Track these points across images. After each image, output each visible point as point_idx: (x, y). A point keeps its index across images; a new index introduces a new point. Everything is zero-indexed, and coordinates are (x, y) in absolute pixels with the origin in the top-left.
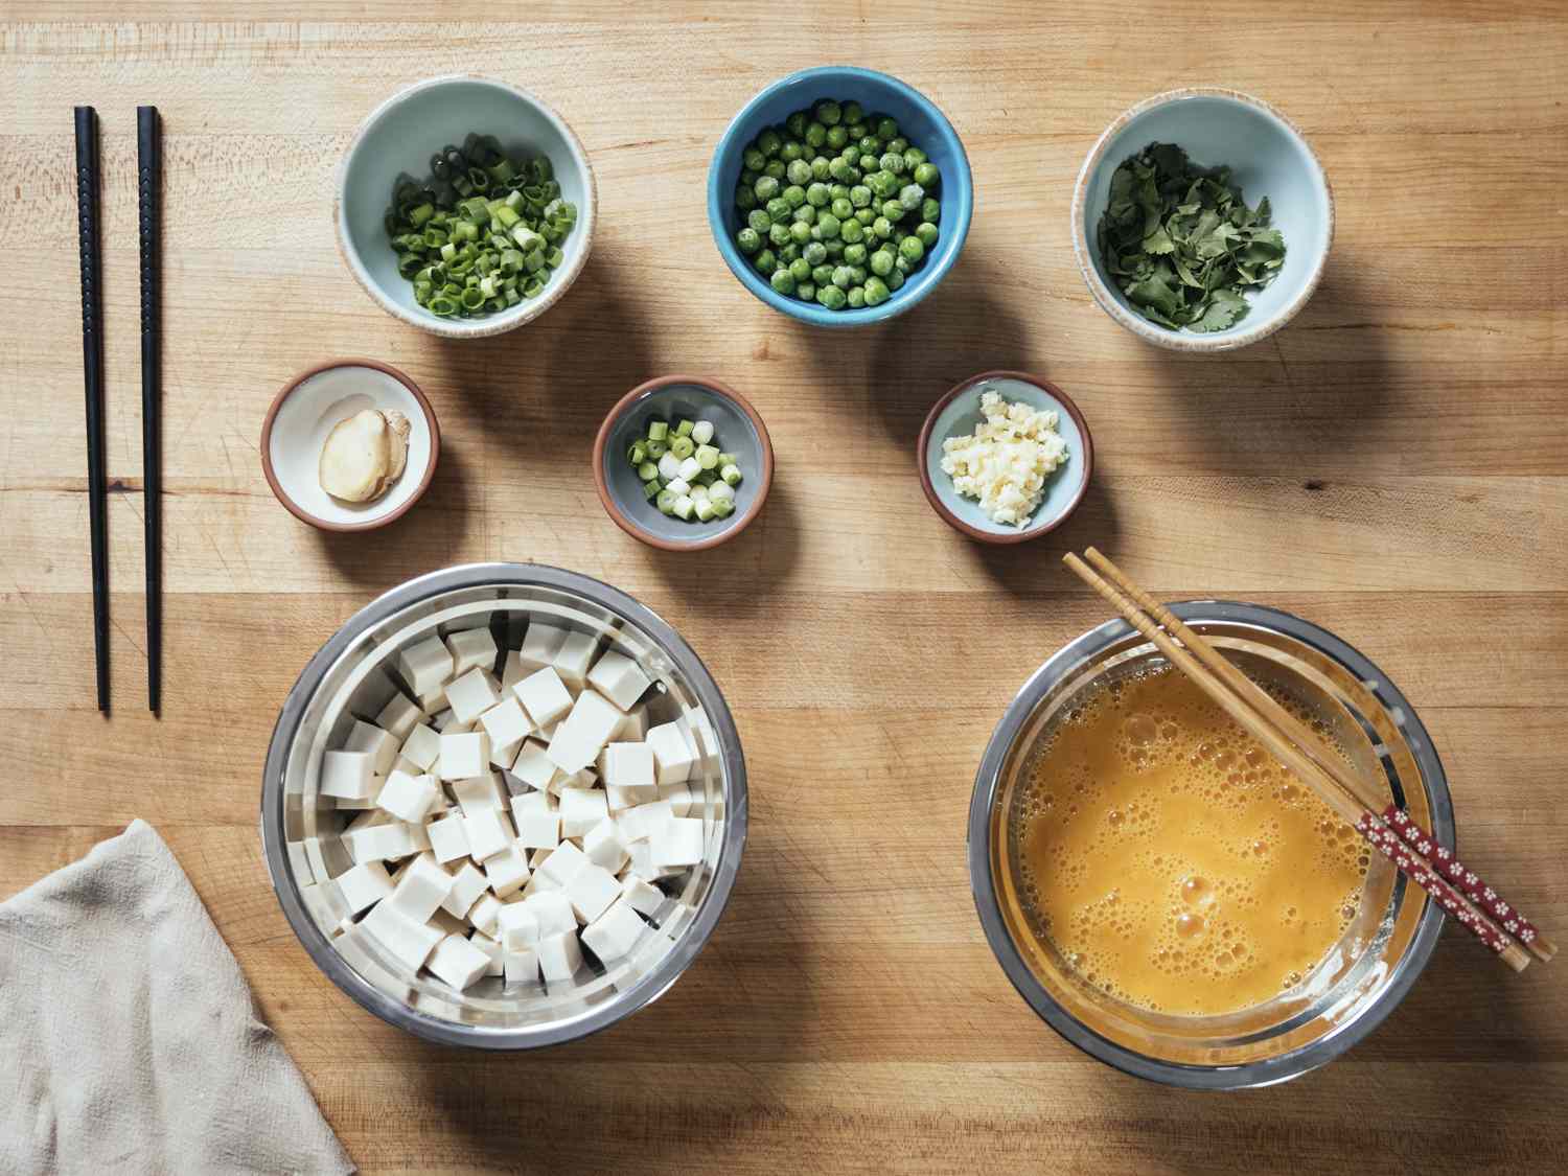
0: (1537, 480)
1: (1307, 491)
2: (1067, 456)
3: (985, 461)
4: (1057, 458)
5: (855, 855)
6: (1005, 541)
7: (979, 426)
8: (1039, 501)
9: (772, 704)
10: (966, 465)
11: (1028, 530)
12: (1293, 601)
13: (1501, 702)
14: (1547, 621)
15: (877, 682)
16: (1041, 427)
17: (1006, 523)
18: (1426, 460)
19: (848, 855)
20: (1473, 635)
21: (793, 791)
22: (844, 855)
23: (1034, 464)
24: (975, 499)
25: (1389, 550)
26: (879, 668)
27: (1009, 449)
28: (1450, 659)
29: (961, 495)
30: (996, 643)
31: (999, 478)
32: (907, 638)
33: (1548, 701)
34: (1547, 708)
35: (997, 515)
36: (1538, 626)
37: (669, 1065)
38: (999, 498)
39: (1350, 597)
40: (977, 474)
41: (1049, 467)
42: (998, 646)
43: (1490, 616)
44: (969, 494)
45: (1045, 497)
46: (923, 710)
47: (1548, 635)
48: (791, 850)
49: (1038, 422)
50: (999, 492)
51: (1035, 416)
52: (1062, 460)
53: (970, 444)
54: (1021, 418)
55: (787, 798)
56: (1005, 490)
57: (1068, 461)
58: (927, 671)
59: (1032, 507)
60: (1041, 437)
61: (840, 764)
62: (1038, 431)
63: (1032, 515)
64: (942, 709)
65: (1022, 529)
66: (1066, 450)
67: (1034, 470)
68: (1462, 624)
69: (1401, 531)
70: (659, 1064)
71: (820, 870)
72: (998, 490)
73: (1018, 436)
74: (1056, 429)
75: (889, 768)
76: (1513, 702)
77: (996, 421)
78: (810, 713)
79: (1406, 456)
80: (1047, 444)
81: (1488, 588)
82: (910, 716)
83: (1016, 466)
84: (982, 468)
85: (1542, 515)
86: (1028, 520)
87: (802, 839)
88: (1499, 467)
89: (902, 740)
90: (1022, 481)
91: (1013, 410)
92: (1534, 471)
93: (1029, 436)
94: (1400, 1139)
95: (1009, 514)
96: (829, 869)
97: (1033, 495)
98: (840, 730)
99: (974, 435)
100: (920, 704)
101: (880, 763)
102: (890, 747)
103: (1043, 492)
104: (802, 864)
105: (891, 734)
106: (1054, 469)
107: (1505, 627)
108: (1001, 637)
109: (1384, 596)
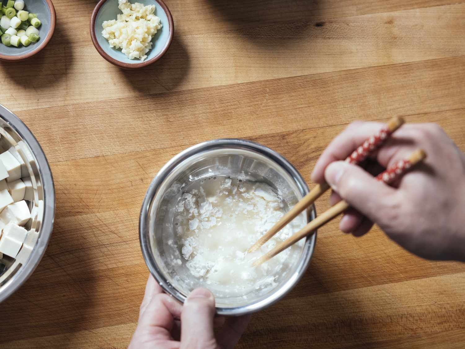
0: (418, 10)
1: (316, 28)
2: (161, 25)
3: (123, 30)
4: (156, 27)
5: (132, 223)
6: (136, 67)
7: (119, 16)
8: (151, 48)
9: (81, 157)
10: (114, 33)
11: (146, 61)
12: (317, 78)
13: (417, 112)
14: (431, 73)
15: (131, 140)
16: (148, 13)
17: (136, 59)
18: (368, 7)
19: (128, 223)
20: (400, 84)
21: (97, 196)
22: (126, 224)
23: (146, 30)
24: (120, 49)
25: (357, 49)
26: (131, 133)
27: (133, 24)
28: (391, 95)
29: (112, 48)
30: (184, 115)
31: (129, 37)
32: (142, 117)
33: (436, 109)
34: (437, 112)
35: (130, 55)
36: (428, 76)
37: (55, 336)
38: (131, 47)
39: (343, 73)
40: (119, 37)
41: (153, 31)
42: (185, 116)
43: (406, 74)
44: (117, 48)
45: (153, 46)
46: (154, 150)
47: (433, 79)
48: (101, 225)
49: (146, 11)
50: (131, 44)
51: (144, 8)
52: (159, 27)
53: (115, 23)
54: (138, 9)
55: (95, 200)
56: (133, 43)
57: (162, 27)
58: (153, 131)
59: (147, 50)
60: (149, 17)
61: (118, 181)
62: (147, 15)
63: (148, 54)
64: (163, 149)
65: (144, 60)
66: (160, 23)
67: (146, 33)
68: (394, 79)
69: (361, 40)
70: (50, 337)
71: (116, 232)
72: (130, 43)
73: (137, 18)
74: (155, 13)
75: (142, 180)
76: (422, 111)
77: (126, 11)
78: (101, 158)
79: (359, 6)
80: (151, 20)
81: (404, 62)
82: (148, 154)
83: (138, 31)
84: (121, 33)
85: (423, 26)
86: (146, 56)
87: (105, 219)
88: (400, 6)
89: (145, 166)
90: (140, 37)
91: (133, 6)
92: (416, 6)
93: (142, 17)
94: (402, 318)
95: (136, 54)
96: (120, 231)
97: (147, 44)
98: (116, 165)
99: (116, 20)
100: (152, 147)
101: (137, 178)
102: (141, 169)
103: (151, 43)
104: (107, 230)
105: (141, 163)
106: (156, 32)
107: (413, 78)
108: (186, 111)
109: (358, 71)
